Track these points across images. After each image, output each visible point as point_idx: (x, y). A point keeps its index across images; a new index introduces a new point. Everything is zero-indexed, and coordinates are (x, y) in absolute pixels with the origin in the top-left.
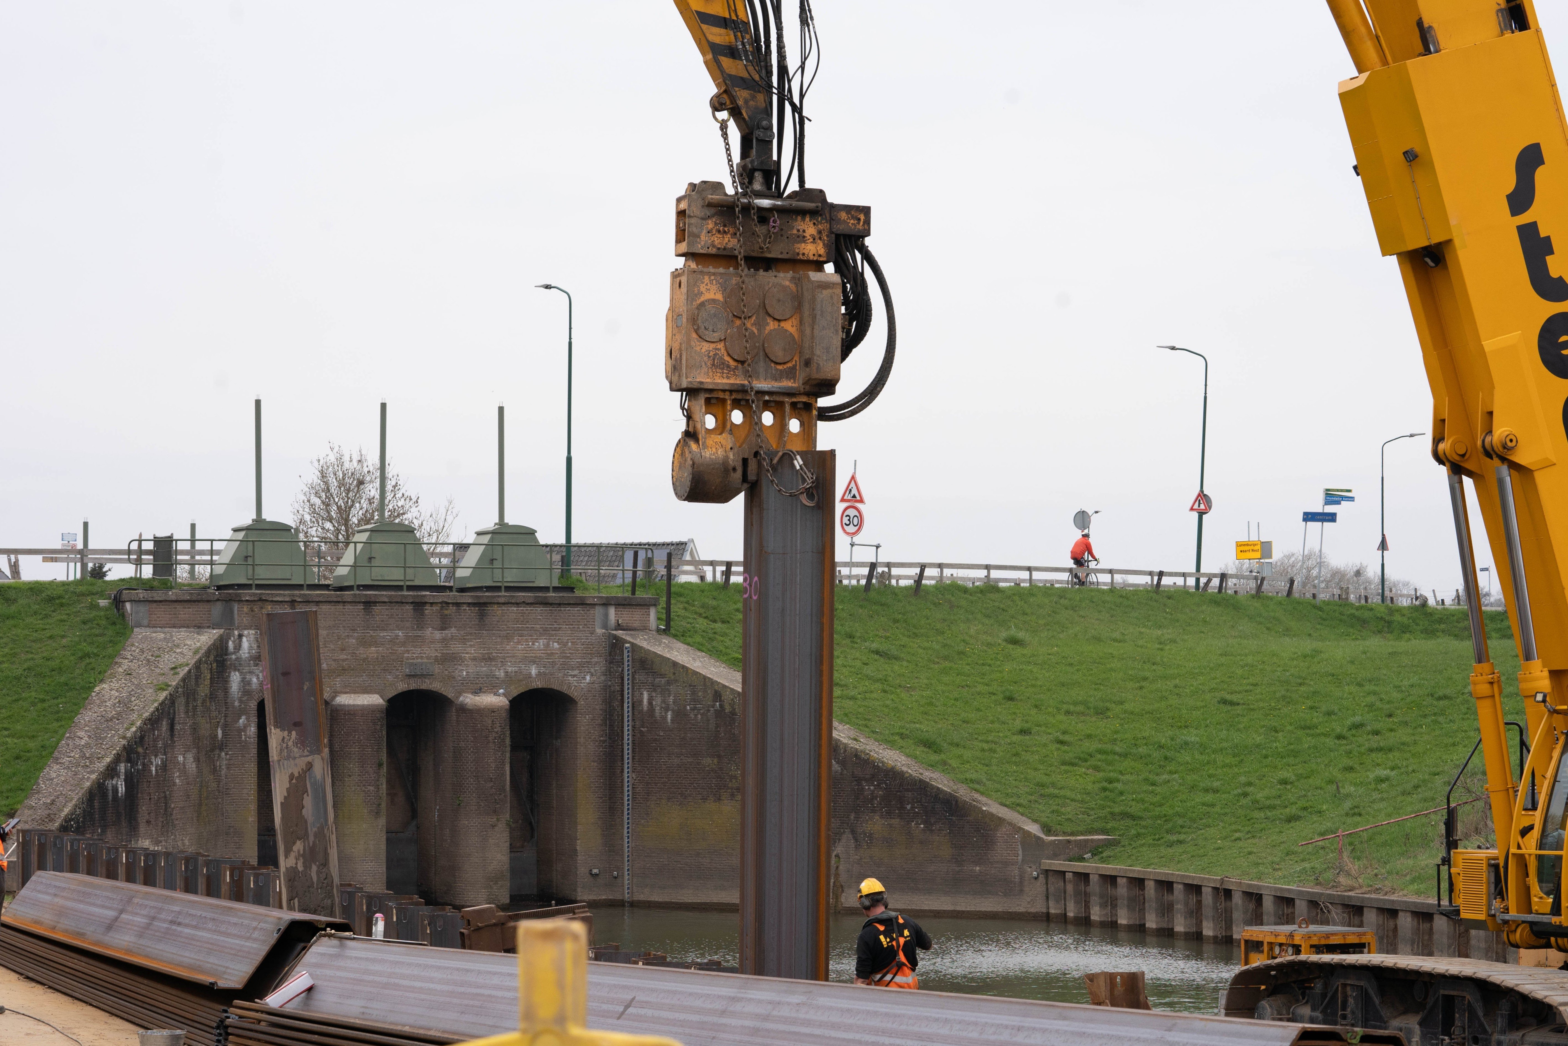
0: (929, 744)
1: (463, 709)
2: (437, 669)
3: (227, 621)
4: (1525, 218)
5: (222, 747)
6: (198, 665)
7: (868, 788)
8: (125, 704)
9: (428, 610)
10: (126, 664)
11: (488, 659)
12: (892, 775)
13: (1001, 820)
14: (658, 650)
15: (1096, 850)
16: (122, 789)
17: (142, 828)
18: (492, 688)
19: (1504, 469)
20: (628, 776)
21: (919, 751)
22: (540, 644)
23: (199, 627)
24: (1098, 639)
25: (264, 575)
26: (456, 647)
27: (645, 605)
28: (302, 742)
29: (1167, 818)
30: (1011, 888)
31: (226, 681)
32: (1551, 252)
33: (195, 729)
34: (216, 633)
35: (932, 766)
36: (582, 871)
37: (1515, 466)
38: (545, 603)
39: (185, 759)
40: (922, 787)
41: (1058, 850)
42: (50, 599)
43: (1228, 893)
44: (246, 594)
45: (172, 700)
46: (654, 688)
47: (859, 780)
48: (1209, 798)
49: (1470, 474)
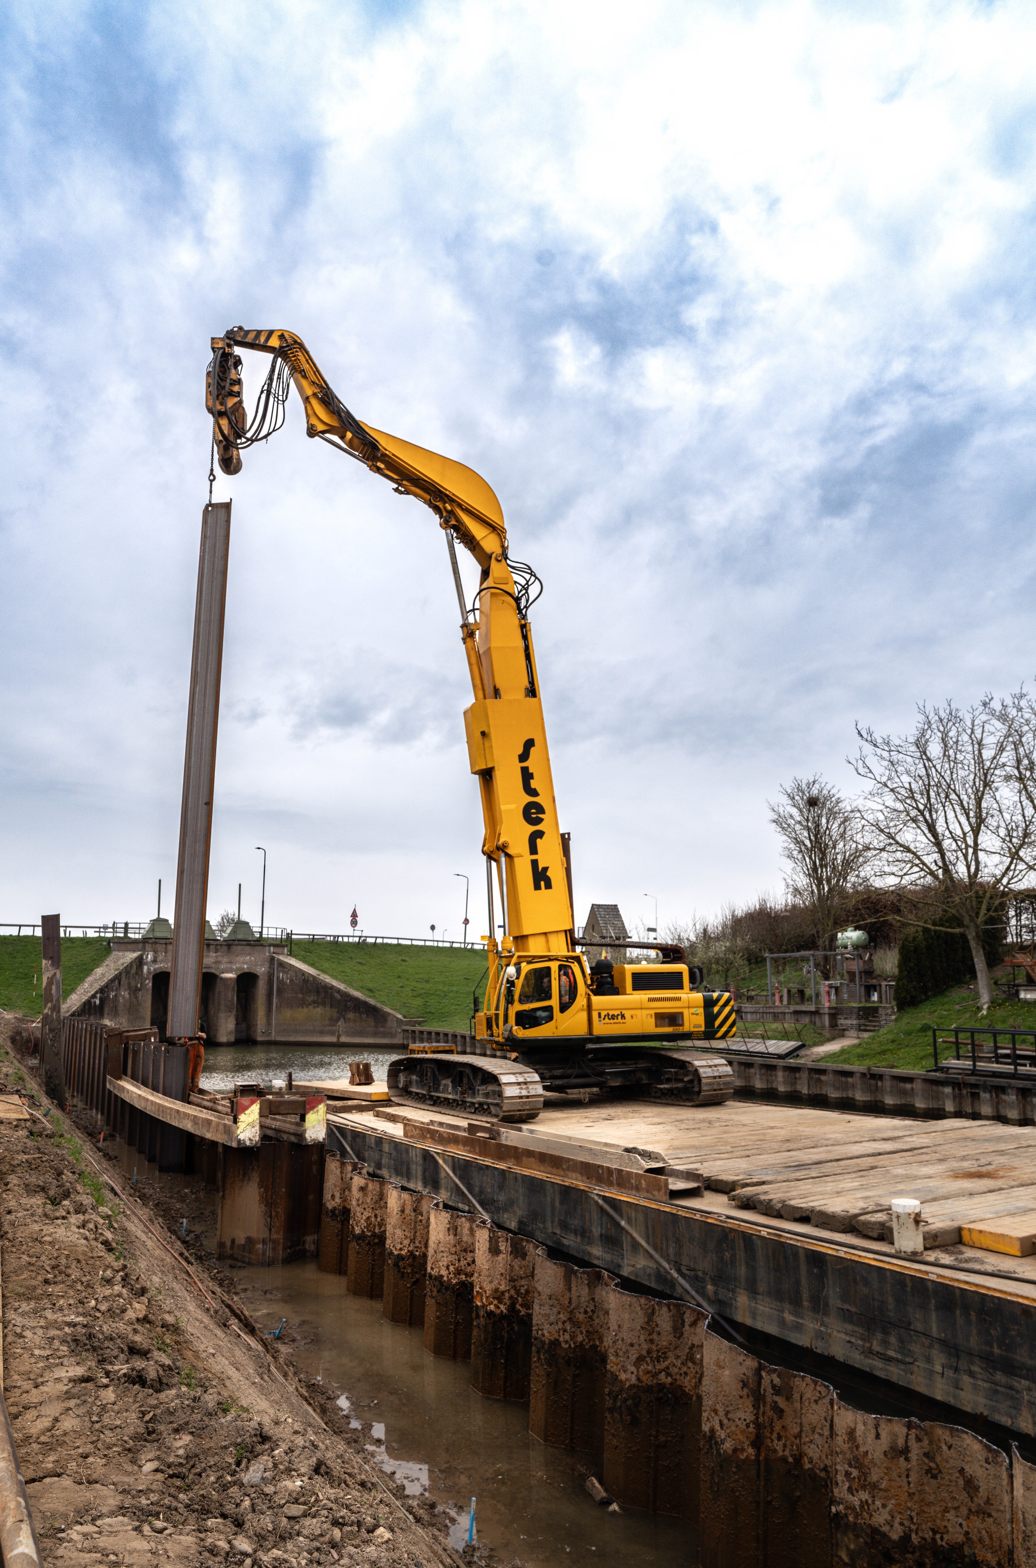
0: (370, 990)
1: (222, 978)
2: (213, 965)
3: (144, 949)
4: (524, 764)
5: (140, 990)
6: (131, 963)
7: (349, 1004)
8: (103, 975)
9: (211, 947)
10: (107, 962)
11: (231, 962)
12: (356, 1000)
13: (390, 1014)
14: (286, 960)
15: (420, 1023)
16: (98, 1002)
17: (106, 1016)
18: (231, 971)
19: (503, 855)
20: (275, 1000)
21: (367, 992)
22: (248, 958)
23: (134, 951)
24: (430, 961)
25: (158, 935)
26: (220, 959)
27: (283, 946)
28: (53, 965)
29: (443, 1013)
30: (392, 1035)
31: (142, 969)
32: (533, 778)
33: (129, 984)
34: (139, 953)
35: (370, 997)
36: (259, 1031)
37: (507, 855)
38: (250, 945)
39: (125, 993)
40: (365, 1003)
41: (408, 1023)
42: (87, 942)
43: (456, 1036)
44: (150, 941)
45: (120, 974)
46: (284, 972)
47: (346, 1001)
48: (457, 1007)
49: (495, 860)
